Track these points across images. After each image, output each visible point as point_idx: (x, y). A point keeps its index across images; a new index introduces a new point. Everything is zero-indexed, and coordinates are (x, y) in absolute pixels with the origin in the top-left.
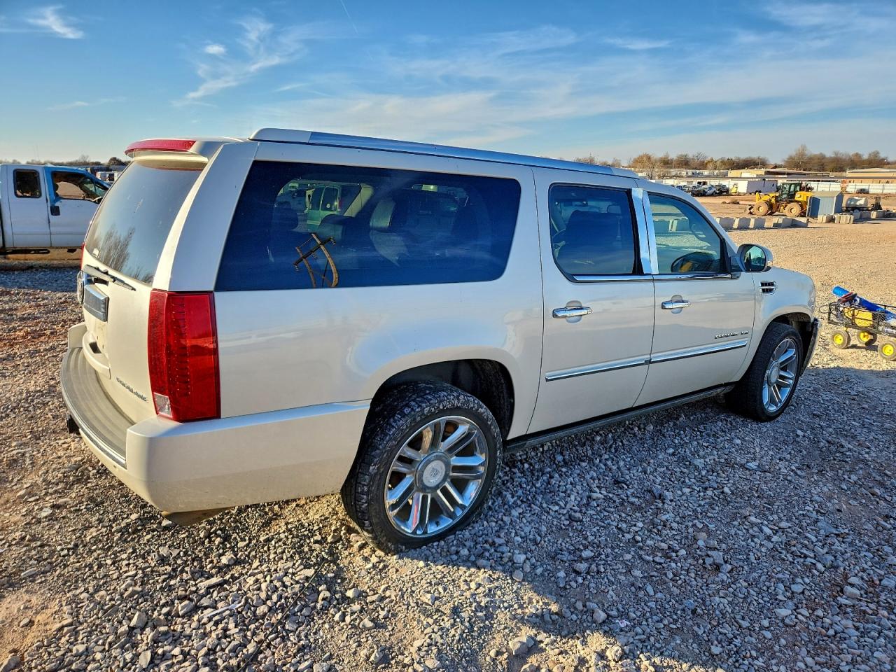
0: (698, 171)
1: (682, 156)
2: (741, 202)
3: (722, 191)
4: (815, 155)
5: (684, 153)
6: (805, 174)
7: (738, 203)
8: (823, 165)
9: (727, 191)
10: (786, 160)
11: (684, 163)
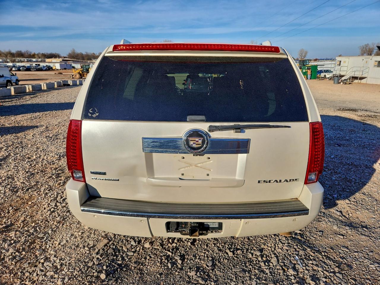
0: (29, 59)
1: (18, 51)
2: (63, 73)
3: (49, 69)
4: (79, 53)
5: (19, 50)
6: (79, 61)
7: (62, 74)
8: (83, 57)
9: (52, 68)
10: (68, 55)
11: (20, 55)
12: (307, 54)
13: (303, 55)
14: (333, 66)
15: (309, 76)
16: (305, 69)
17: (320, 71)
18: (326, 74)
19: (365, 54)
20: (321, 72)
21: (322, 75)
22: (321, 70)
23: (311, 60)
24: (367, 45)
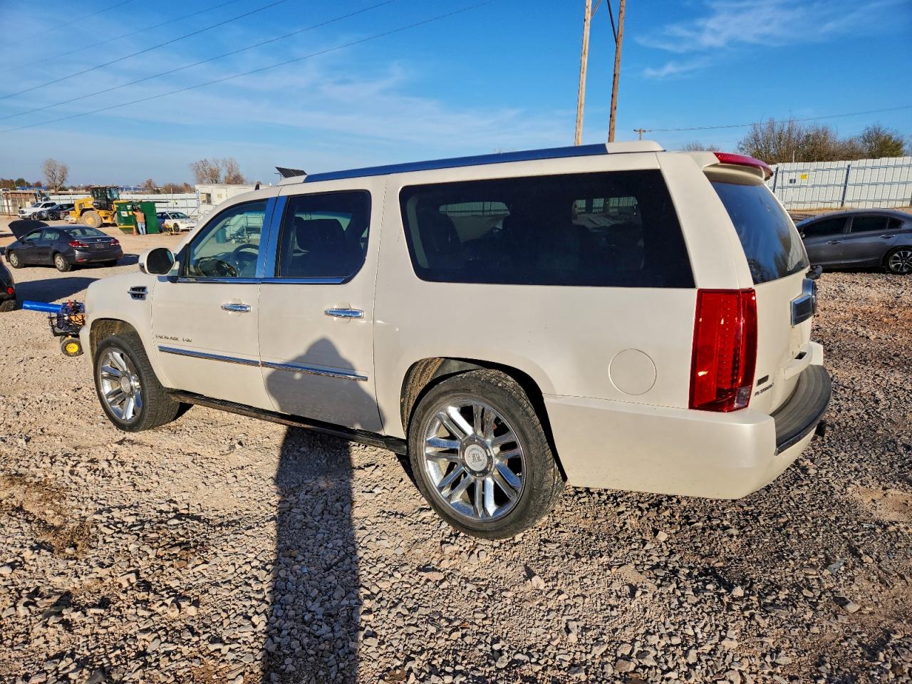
12: (66, 173)
13: (58, 174)
14: (194, 203)
15: (141, 226)
16: (127, 211)
17: (160, 215)
18: (178, 221)
19: (205, 181)
20: (164, 216)
21: (169, 223)
22: (162, 213)
23: (122, 189)
24: (205, 163)
